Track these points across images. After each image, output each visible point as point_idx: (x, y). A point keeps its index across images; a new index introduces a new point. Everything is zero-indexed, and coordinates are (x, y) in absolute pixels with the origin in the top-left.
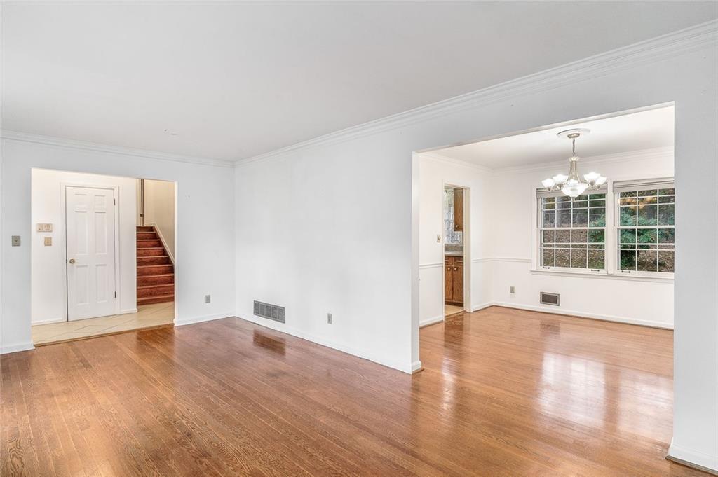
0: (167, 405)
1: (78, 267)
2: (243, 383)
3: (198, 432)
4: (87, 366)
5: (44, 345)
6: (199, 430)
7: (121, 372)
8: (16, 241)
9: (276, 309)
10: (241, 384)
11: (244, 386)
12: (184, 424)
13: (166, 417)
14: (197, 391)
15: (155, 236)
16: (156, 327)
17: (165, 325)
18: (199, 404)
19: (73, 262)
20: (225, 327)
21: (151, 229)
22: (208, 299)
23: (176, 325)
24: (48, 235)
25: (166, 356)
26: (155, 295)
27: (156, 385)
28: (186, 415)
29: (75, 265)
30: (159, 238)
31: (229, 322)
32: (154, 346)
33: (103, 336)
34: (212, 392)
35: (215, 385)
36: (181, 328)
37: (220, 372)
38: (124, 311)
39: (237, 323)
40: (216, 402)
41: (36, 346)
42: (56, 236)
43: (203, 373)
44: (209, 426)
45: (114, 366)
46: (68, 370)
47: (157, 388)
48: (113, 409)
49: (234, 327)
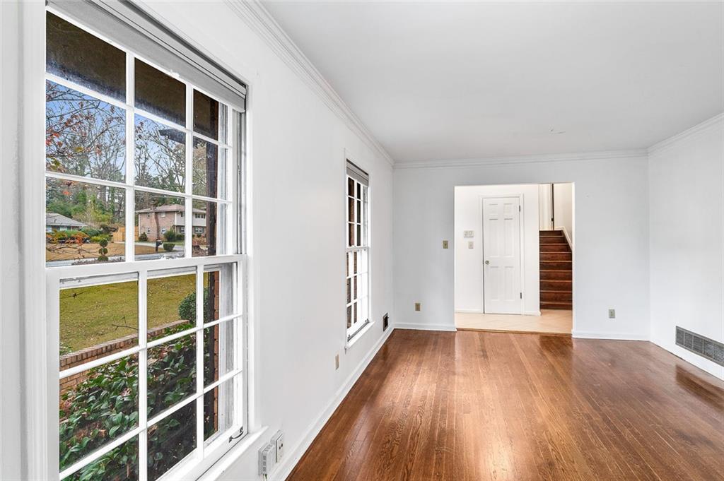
0: (539, 420)
1: (492, 267)
2: (637, 431)
3: (561, 466)
4: (485, 356)
5: (463, 330)
6: (563, 464)
7: (509, 371)
8: (446, 245)
9: (710, 343)
10: (633, 431)
11: (636, 435)
12: (548, 449)
13: (534, 433)
14: (575, 418)
15: (564, 240)
16: (553, 334)
17: (563, 334)
18: (572, 435)
19: (487, 262)
20: (632, 352)
21: (560, 233)
22: (612, 314)
23: (573, 336)
24: (470, 240)
25: (553, 367)
26: (560, 300)
27: (535, 395)
28: (555, 441)
29: (490, 265)
30: (567, 242)
31: (640, 348)
32: (546, 353)
33: (505, 332)
34: (592, 426)
35: (597, 419)
36: (579, 340)
37: (610, 406)
38: (528, 312)
39: (652, 350)
40: (593, 441)
41: (458, 330)
42: (477, 241)
43: (588, 399)
44: (575, 465)
45: (505, 363)
46: (471, 356)
47: (535, 398)
48: (491, 403)
49: (647, 355)
